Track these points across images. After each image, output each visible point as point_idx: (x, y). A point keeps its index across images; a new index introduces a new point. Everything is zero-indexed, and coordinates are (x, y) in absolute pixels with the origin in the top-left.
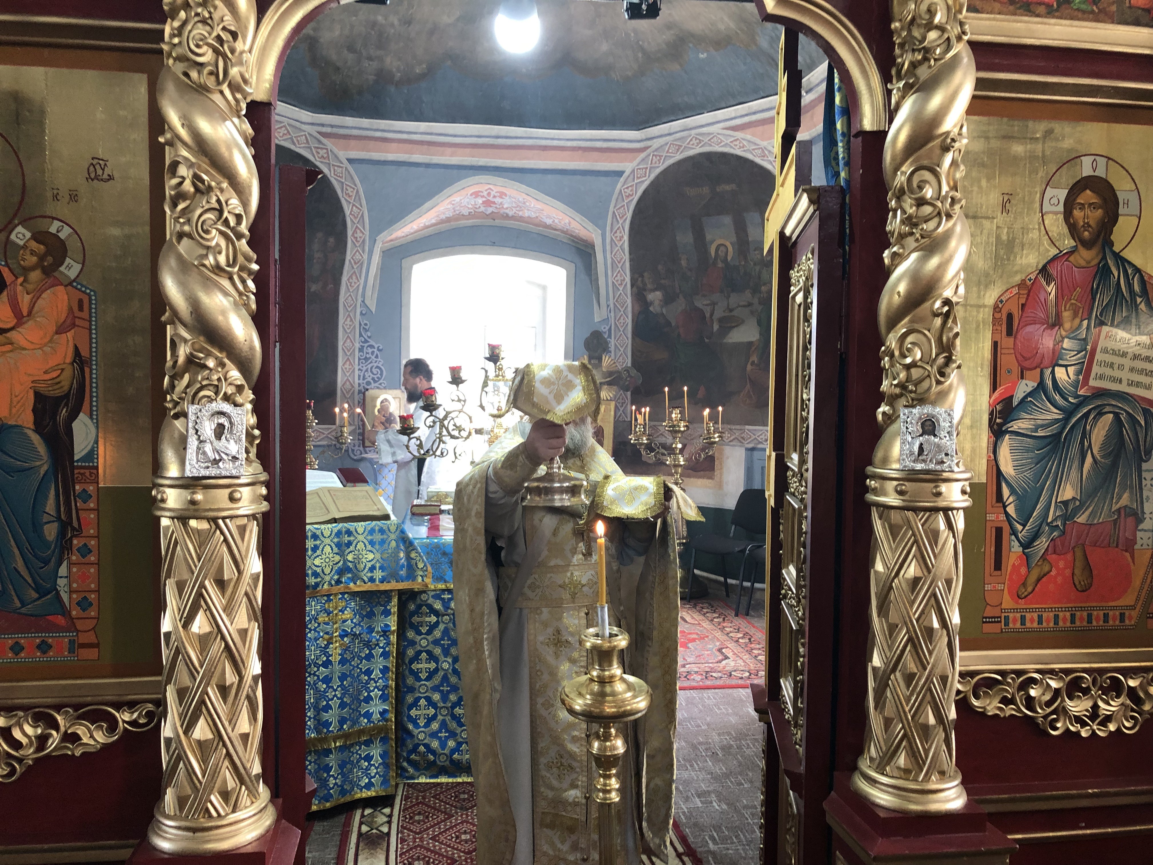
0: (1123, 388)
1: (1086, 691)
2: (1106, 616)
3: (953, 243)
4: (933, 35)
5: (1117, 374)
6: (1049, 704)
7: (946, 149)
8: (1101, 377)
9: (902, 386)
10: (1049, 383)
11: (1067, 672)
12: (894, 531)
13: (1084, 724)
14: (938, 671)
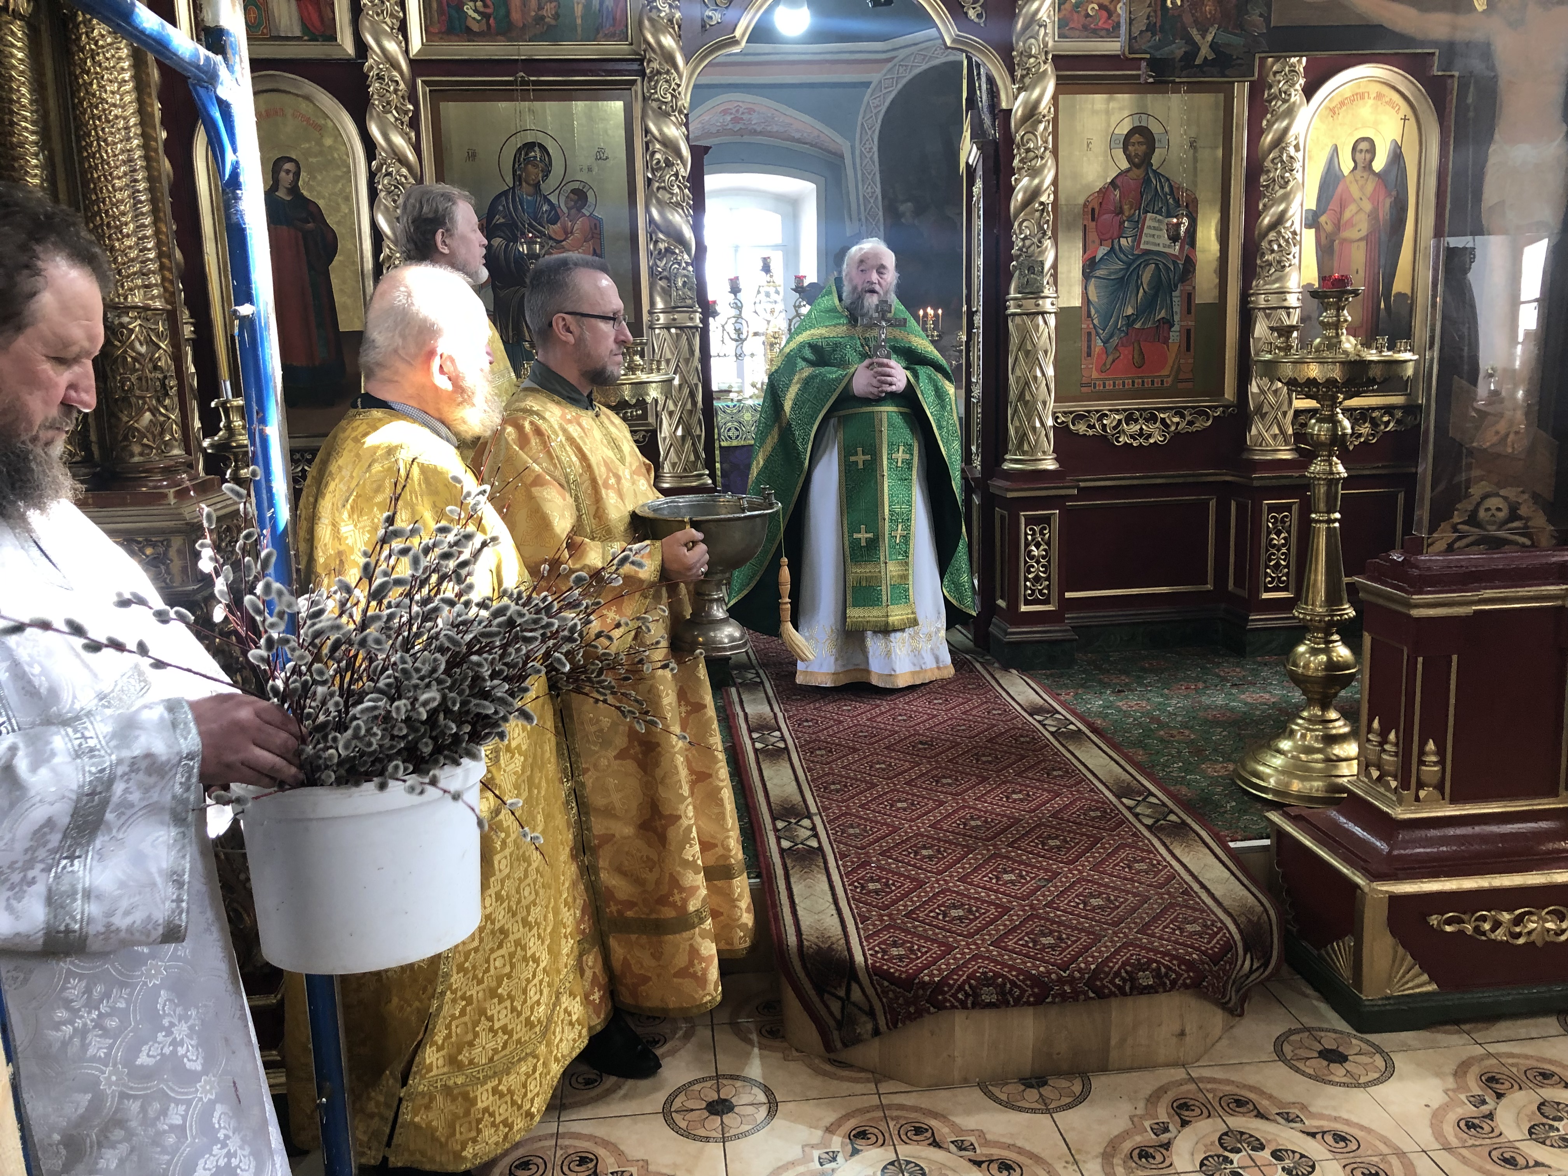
0: (1161, 249)
1: (1136, 421)
2: (1153, 382)
3: (1046, 171)
4: (1032, 60)
5: (1157, 241)
6: (1115, 428)
7: (1041, 122)
8: (1147, 243)
9: (1020, 249)
10: (1117, 247)
11: (1125, 410)
12: (1017, 327)
13: (1135, 439)
14: (1041, 398)
